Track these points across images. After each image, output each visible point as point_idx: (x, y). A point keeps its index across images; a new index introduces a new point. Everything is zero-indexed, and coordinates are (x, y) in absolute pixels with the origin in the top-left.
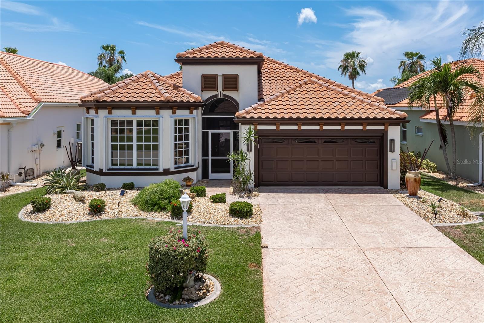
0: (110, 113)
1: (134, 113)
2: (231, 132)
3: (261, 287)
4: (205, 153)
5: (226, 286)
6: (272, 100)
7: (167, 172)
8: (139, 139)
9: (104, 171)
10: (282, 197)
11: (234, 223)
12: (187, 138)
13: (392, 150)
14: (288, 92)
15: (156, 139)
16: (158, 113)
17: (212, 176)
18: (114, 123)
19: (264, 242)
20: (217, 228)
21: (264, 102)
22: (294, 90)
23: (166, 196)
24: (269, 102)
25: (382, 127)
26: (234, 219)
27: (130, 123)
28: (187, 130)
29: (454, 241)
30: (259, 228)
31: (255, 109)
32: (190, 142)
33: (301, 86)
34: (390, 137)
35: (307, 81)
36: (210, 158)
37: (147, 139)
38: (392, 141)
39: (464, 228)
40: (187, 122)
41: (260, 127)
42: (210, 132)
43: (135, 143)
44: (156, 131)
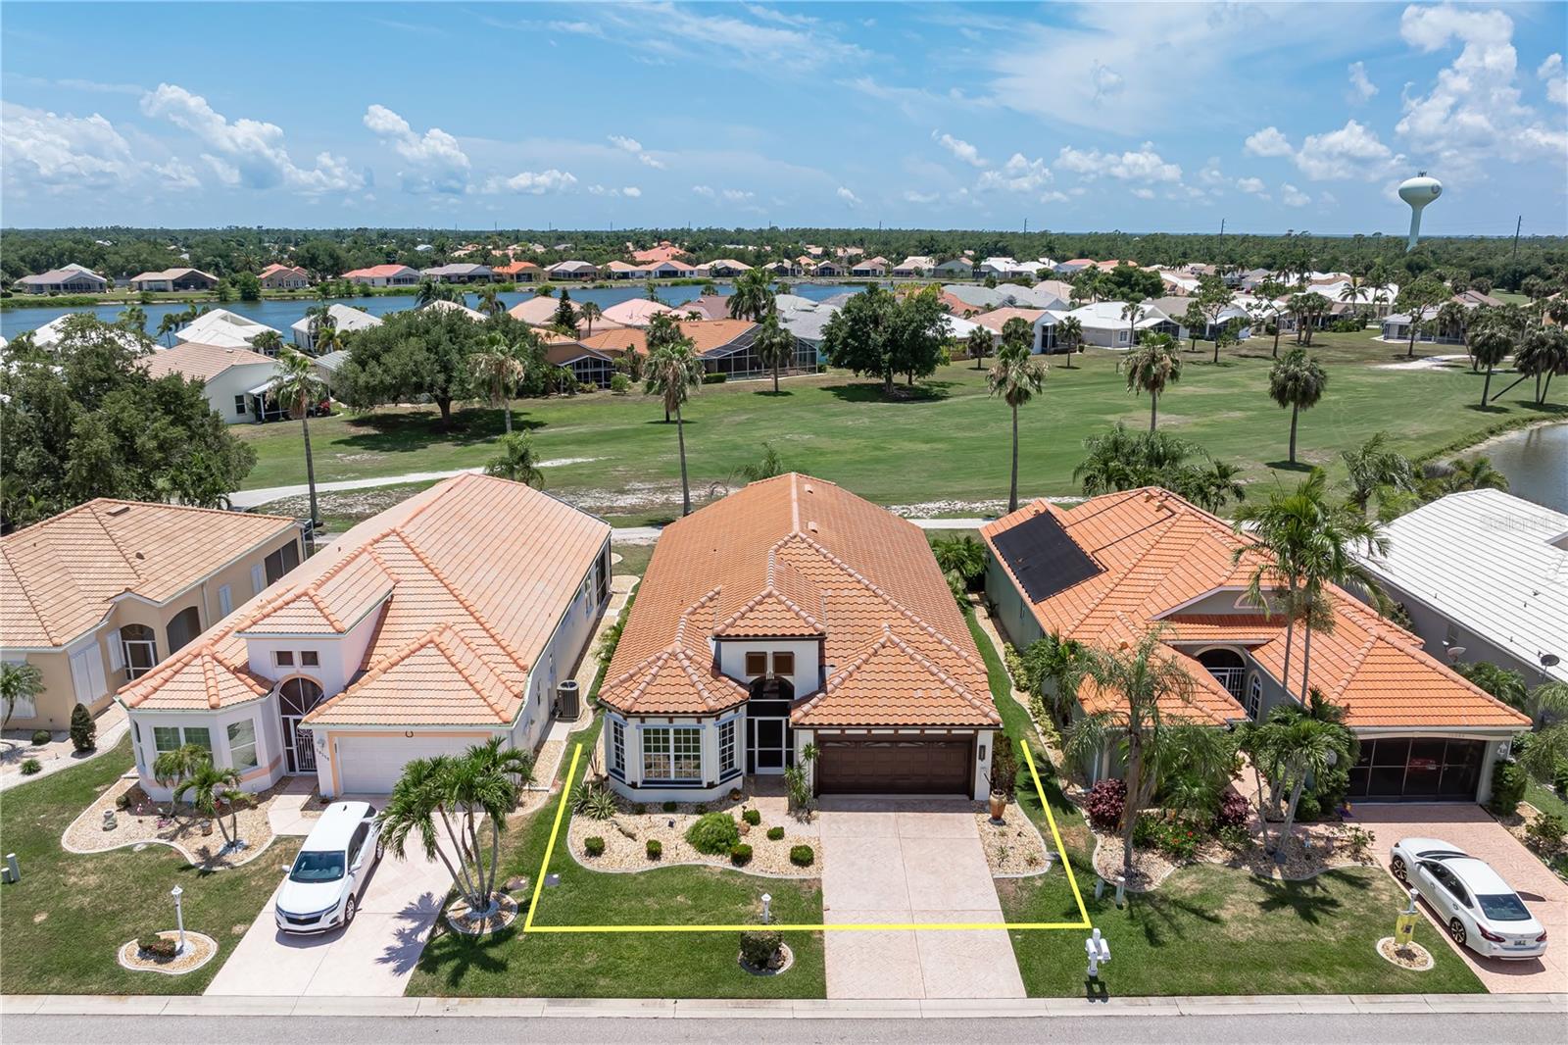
0: (643, 721)
1: (671, 721)
2: (783, 719)
3: (823, 956)
4: (750, 743)
5: (797, 955)
6: (836, 687)
7: (711, 786)
8: (677, 749)
9: (639, 785)
10: (845, 821)
11: (796, 873)
12: (731, 739)
13: (982, 758)
14: (858, 668)
15: (696, 749)
16: (699, 722)
17: (759, 770)
18: (647, 732)
19: (826, 902)
20: (780, 880)
21: (826, 693)
22: (866, 662)
23: (724, 837)
24: (833, 691)
25: (972, 732)
26: (796, 867)
27: (666, 732)
28: (731, 731)
29: (1001, 900)
30: (820, 880)
31: (815, 707)
32: (735, 743)
33: (875, 654)
34: (979, 743)
35: (885, 642)
36: (756, 749)
37: (687, 749)
38: (983, 747)
39: (1020, 883)
40: (731, 723)
41: (820, 732)
42: (757, 719)
43: (672, 753)
44: (697, 740)
